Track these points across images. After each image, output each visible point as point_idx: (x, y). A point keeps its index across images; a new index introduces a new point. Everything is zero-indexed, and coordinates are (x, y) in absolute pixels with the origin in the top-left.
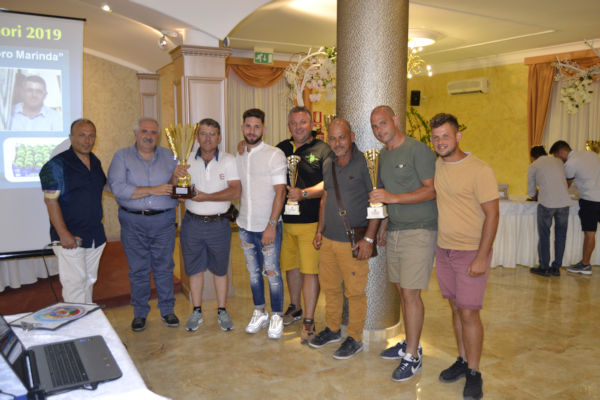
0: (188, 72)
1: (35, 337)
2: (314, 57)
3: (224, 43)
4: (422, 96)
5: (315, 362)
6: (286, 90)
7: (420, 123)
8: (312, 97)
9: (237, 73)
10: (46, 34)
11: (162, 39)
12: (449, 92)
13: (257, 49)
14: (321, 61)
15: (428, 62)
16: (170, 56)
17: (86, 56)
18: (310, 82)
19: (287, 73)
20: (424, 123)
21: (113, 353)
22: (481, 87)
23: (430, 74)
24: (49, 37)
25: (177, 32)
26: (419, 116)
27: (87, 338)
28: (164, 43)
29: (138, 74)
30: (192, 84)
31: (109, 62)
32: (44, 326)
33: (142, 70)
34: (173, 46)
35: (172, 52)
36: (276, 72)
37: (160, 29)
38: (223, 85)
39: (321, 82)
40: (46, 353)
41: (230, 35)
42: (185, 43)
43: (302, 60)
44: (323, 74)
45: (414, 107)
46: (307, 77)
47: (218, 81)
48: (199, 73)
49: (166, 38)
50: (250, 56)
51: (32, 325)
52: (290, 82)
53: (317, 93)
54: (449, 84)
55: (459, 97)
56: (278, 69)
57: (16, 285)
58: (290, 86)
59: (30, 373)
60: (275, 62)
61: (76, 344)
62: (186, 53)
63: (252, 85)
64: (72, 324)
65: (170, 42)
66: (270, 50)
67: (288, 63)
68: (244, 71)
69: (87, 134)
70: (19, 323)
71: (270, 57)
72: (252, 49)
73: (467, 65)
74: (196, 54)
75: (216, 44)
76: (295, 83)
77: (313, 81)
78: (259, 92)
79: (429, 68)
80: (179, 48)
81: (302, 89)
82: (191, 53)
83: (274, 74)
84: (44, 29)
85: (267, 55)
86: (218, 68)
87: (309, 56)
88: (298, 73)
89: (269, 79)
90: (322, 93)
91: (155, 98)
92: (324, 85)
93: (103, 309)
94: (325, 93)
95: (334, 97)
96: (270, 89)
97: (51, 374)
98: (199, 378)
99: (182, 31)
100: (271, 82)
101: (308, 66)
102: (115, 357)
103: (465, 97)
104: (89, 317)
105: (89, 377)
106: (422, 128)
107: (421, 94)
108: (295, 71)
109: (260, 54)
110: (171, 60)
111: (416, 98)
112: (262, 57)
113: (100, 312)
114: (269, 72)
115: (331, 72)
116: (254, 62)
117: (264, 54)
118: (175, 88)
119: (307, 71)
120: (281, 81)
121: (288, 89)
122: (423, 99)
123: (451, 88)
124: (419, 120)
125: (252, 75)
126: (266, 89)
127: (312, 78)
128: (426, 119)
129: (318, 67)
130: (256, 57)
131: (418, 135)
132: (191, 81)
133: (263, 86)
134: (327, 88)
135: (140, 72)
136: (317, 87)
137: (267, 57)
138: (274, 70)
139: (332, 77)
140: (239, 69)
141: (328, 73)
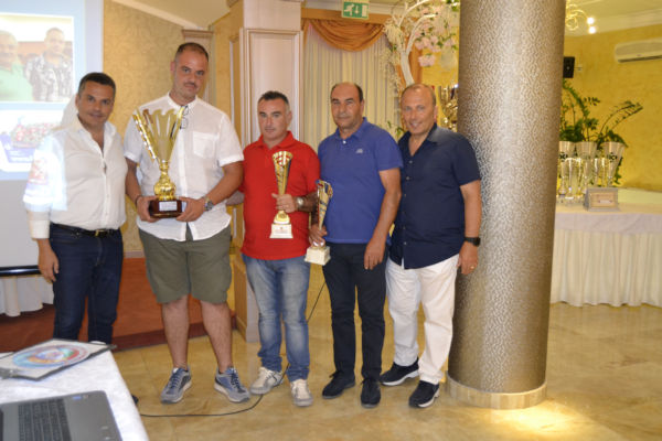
0: (250, 20)
2: (425, 5)
4: (577, 64)
6: (386, 51)
7: (574, 101)
8: (423, 60)
9: (317, 30)
12: (618, 58)
14: (434, 9)
15: (589, 14)
18: (419, 40)
19: (388, 27)
20: (580, 102)
23: (592, 31)
26: (572, 91)
27: (82, 395)
29: (183, 31)
30: (253, 40)
31: (145, 14)
32: (25, 373)
33: (189, 25)
36: (372, 30)
38: (298, 39)
39: (435, 39)
40: (20, 415)
43: (408, 10)
44: (439, 27)
45: (569, 80)
46: (416, 32)
47: (290, 34)
48: (265, 24)
50: (337, 7)
51: (7, 371)
52: (391, 40)
53: (430, 54)
54: (617, 46)
55: (632, 66)
56: (375, 25)
57: (14, 313)
58: (391, 46)
60: (370, 15)
61: (65, 401)
63: (337, 47)
64: (66, 373)
67: (390, 16)
68: (332, 31)
71: (364, 7)
76: (399, 41)
77: (425, 40)
78: (348, 58)
79: (590, 20)
81: (409, 49)
83: (371, 31)
85: (360, 6)
87: (418, 3)
88: (402, 28)
89: (363, 40)
90: (437, 54)
92: (440, 44)
93: (113, 351)
94: (442, 57)
95: (455, 61)
96: (364, 52)
100: (365, 44)
101: (416, 19)
102: (120, 426)
103: (640, 65)
104: (91, 362)
106: (577, 108)
107: (576, 62)
108: (399, 25)
109: (350, 4)
110: (227, 10)
111: (568, 68)
112: (354, 9)
113: (108, 355)
114: (363, 30)
115: (450, 24)
116: (343, 16)
117: (356, 4)
118: (231, 45)
119: (416, 25)
120: (379, 41)
121: (388, 51)
122: (579, 69)
123: (619, 52)
124: (572, 98)
125: (338, 34)
126: (359, 53)
127: (423, 34)
128: (583, 96)
129: (431, 19)
130: (345, 8)
131: (571, 119)
132: (252, 35)
133: (354, 49)
134: (444, 47)
135: (186, 28)
136: (430, 47)
137: (360, 9)
138: (370, 27)
139: (452, 31)
140: (321, 26)
141: (446, 27)
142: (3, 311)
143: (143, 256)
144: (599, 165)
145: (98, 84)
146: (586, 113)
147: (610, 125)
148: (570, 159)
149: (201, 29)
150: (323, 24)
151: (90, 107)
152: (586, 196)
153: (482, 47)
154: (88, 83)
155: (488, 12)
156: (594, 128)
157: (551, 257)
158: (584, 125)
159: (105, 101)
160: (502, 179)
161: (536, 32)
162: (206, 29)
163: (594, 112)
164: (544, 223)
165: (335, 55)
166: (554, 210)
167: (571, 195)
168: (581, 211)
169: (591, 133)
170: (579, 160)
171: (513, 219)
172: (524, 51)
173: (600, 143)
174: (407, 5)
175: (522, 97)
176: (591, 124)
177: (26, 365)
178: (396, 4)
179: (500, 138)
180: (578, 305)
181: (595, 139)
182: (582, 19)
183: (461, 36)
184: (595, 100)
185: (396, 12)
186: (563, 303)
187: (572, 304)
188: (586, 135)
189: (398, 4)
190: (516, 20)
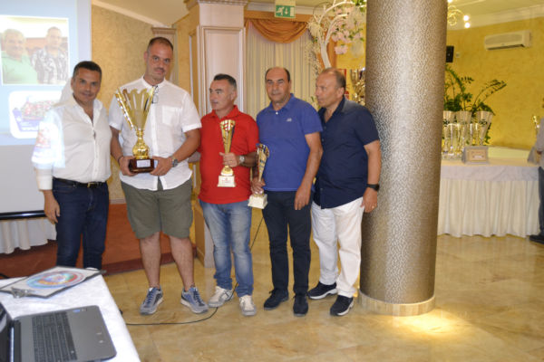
0: (204, 21)
1: (25, 305)
2: (339, 7)
4: (456, 52)
5: (338, 338)
6: (309, 43)
7: (454, 80)
8: (338, 49)
9: (257, 28)
12: (487, 46)
13: (278, 2)
14: (347, 10)
15: (465, 13)
16: (185, 5)
17: (94, 9)
18: (335, 34)
19: (311, 24)
20: (458, 80)
21: (109, 328)
22: (522, 42)
23: (467, 26)
26: (453, 73)
27: (80, 308)
29: (153, 29)
30: (207, 35)
31: (123, 16)
32: (37, 293)
33: (161, 25)
35: (187, 1)
36: (298, 27)
38: (241, 34)
39: (347, 33)
40: (34, 324)
43: (326, 11)
44: (350, 24)
45: (449, 64)
46: (332, 28)
47: (236, 30)
48: (215, 23)
50: (271, 9)
51: (23, 291)
52: (313, 34)
53: (343, 45)
54: (486, 38)
55: (498, 53)
56: (300, 23)
57: (25, 247)
58: (313, 39)
59: (12, 348)
60: (297, 15)
61: (68, 314)
63: (272, 41)
64: (68, 292)
66: (292, 3)
67: (312, 16)
68: (266, 27)
70: (9, 289)
71: (292, 9)
72: (273, 3)
73: (508, 17)
74: (212, 1)
76: (319, 35)
77: (339, 34)
78: (280, 48)
79: (466, 18)
81: (327, 42)
82: (207, 1)
83: (297, 28)
85: (289, 8)
86: (239, 21)
87: (334, 6)
88: (322, 25)
89: (291, 34)
90: (349, 45)
92: (351, 37)
93: (104, 275)
94: (352, 47)
95: (362, 50)
96: (292, 44)
97: (36, 350)
98: (212, 351)
100: (293, 37)
101: (332, 18)
103: (504, 51)
104: (86, 283)
105: (78, 357)
106: (456, 85)
107: (455, 50)
108: (319, 22)
109: (281, 6)
110: (187, 12)
111: (449, 54)
112: (284, 10)
113: (100, 278)
114: (291, 27)
115: (359, 22)
116: (275, 16)
117: (286, 7)
118: (190, 39)
119: (332, 22)
120: (304, 35)
121: (311, 43)
122: (457, 55)
123: (488, 42)
124: (452, 77)
125: (272, 30)
126: (288, 45)
127: (338, 29)
128: (461, 76)
129: (344, 18)
130: (277, 10)
131: (451, 94)
132: (207, 31)
133: (285, 41)
134: (354, 40)
135: (155, 26)
136: (344, 39)
137: (289, 11)
138: (297, 24)
139: (360, 27)
140: (258, 23)
141: (355, 23)
142: (17, 246)
143: (125, 202)
144: (473, 129)
145: (88, 71)
146: (463, 89)
147: (482, 98)
148: (451, 124)
149: (167, 27)
150: (261, 23)
151: (82, 88)
152: (463, 153)
153: (384, 39)
154: (80, 70)
156: (469, 101)
157: (438, 199)
158: (461, 98)
159: (94, 83)
160: (399, 140)
161: (425, 27)
162: (170, 27)
163: (469, 88)
164: (432, 173)
165: (270, 47)
167: (452, 152)
168: (459, 164)
169: (467, 104)
170: (458, 125)
171: (408, 171)
172: (416, 42)
173: (474, 111)
174: (325, 7)
175: (415, 77)
176: (467, 97)
177: (36, 286)
178: (316, 6)
179: (398, 109)
180: (459, 236)
181: (470, 109)
182: (459, 17)
183: (368, 30)
184: (470, 79)
185: (317, 13)
186: (447, 234)
187: (453, 235)
188: (463, 106)
189: (318, 6)
190: (410, 18)
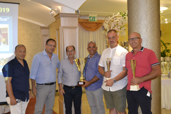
0: (62, 24)
2: (115, 17)
3: (77, 11)
9: (81, 25)
10: (3, 10)
11: (51, 11)
13: (90, 15)
14: (118, 18)
15: (166, 18)
16: (54, 18)
17: (19, 20)
18: (114, 27)
19: (104, 24)
20: (164, 44)
23: (167, 22)
24: (4, 11)
25: (57, 8)
26: (162, 41)
28: (52, 13)
29: (41, 27)
30: (64, 30)
31: (29, 22)
33: (42, 25)
34: (55, 14)
35: (55, 17)
37: (50, 7)
39: (119, 27)
41: (79, 9)
42: (61, 12)
43: (110, 18)
44: (120, 23)
46: (113, 25)
47: (75, 28)
48: (67, 25)
49: (53, 11)
50: (88, 18)
52: (105, 28)
53: (118, 32)
56: (99, 23)
60: (98, 20)
62: (61, 16)
63: (89, 31)
65: (54, 12)
66: (96, 16)
67: (104, 21)
68: (86, 25)
69: (23, 51)
71: (96, 18)
72: (88, 15)
74: (66, 17)
75: (74, 12)
76: (108, 28)
78: (91, 33)
79: (166, 20)
80: (59, 14)
82: (64, 16)
83: (98, 25)
84: (2, 8)
85: (94, 17)
86: (75, 22)
87: (113, 17)
88: (108, 24)
89: (96, 28)
90: (120, 32)
91: (48, 36)
92: (120, 29)
96: (96, 32)
99: (60, 8)
100: (96, 29)
101: (112, 21)
106: (163, 46)
107: (162, 32)
108: (107, 23)
109: (91, 17)
110: (55, 20)
112: (93, 18)
114: (96, 25)
115: (124, 23)
116: (89, 21)
117: (93, 17)
118: (57, 32)
119: (113, 23)
120: (101, 28)
121: (104, 31)
122: (163, 34)
124: (162, 43)
125: (88, 26)
127: (115, 26)
128: (165, 42)
129: (117, 21)
130: (90, 18)
131: (163, 49)
132: (64, 28)
133: (93, 31)
134: (121, 30)
136: (118, 30)
137: (95, 19)
138: (98, 24)
139: (124, 25)
140: (83, 24)
141: (122, 23)
146: (166, 48)
148: (163, 62)
149: (46, 26)
150: (83, 23)
152: (169, 74)
155: (137, 20)
156: (169, 52)
157: (161, 94)
158: (166, 51)
161: (152, 25)
162: (48, 26)
163: (169, 47)
164: (158, 84)
165: (87, 33)
166: (161, 80)
167: (164, 74)
168: (167, 79)
169: (168, 54)
170: (166, 63)
172: (148, 31)
175: (149, 45)
176: (168, 51)
180: (169, 109)
181: (170, 56)
182: (163, 19)
184: (169, 44)
185: (106, 19)
186: (164, 108)
187: (167, 109)
188: (167, 55)
189: (107, 17)
190: (145, 22)
